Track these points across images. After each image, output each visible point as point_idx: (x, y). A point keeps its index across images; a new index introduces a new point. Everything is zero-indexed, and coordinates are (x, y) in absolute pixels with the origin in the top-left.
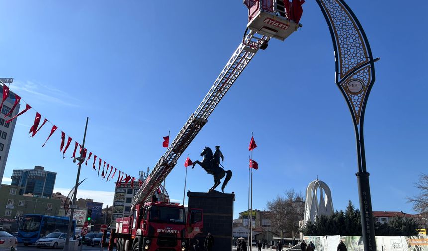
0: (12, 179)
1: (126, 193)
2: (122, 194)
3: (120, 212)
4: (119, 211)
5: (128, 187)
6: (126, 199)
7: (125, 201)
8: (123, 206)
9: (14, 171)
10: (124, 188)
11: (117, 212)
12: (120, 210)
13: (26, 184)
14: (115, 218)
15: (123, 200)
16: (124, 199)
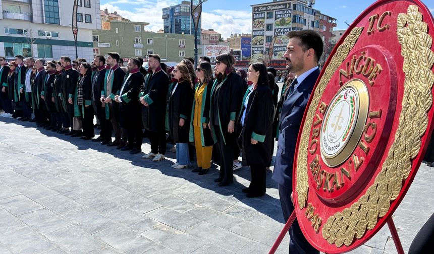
0: (163, 18)
1: (266, 17)
2: (260, 20)
3: (260, 44)
4: (258, 44)
5: (266, 10)
6: (265, 26)
7: (265, 29)
8: (263, 36)
9: (163, 9)
10: (262, 12)
11: (256, 44)
12: (259, 42)
13: (174, 22)
14: (255, 52)
15: (262, 28)
16: (263, 26)
